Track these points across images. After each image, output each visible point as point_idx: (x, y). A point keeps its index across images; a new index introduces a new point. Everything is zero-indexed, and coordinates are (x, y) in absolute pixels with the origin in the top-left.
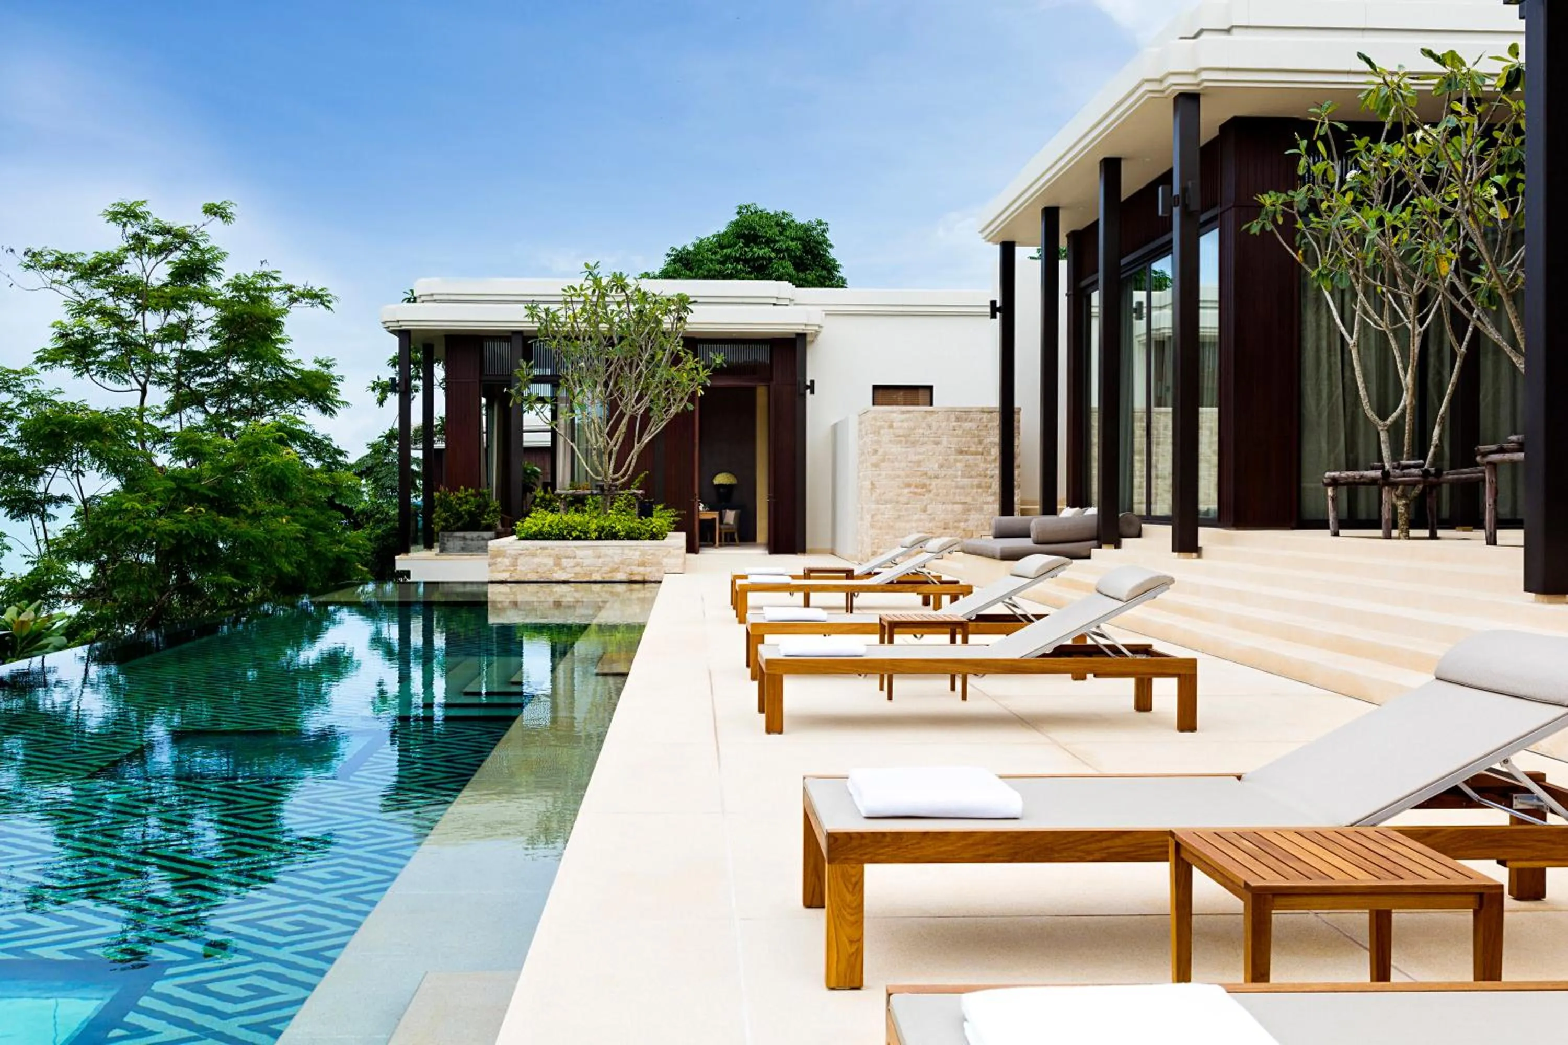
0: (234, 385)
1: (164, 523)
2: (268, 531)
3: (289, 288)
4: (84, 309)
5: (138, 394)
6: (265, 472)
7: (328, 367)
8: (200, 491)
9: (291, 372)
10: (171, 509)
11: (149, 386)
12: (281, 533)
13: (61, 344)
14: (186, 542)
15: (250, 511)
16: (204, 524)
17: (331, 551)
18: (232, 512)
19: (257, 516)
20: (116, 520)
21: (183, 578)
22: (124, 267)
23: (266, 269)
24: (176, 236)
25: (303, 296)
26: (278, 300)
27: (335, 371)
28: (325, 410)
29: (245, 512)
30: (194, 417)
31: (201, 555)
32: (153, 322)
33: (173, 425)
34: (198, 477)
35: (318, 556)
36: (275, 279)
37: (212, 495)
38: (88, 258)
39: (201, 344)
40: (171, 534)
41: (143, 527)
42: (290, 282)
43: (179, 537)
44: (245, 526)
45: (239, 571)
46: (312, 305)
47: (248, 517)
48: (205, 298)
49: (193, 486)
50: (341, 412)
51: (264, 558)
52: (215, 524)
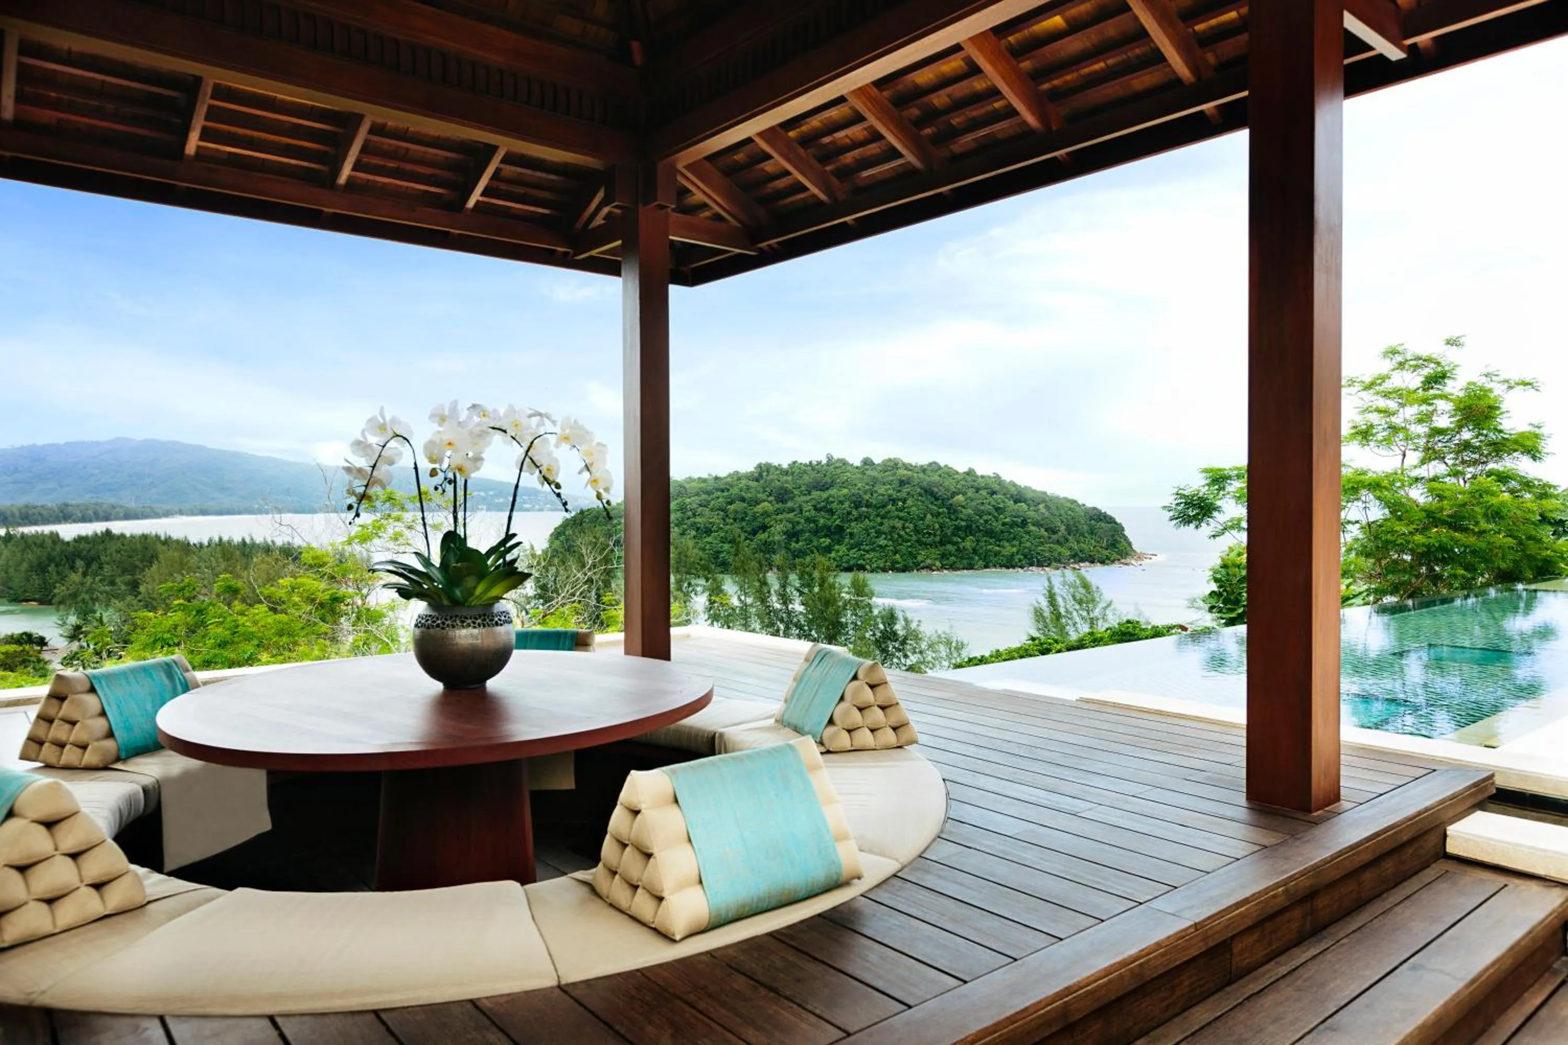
0: (1466, 445)
1: (1419, 538)
2: (1489, 543)
3: (1507, 381)
4: (1367, 410)
5: (1401, 457)
6: (1488, 508)
7: (1539, 427)
8: (1443, 518)
9: (1507, 436)
10: (1423, 530)
11: (1407, 452)
12: (1498, 545)
13: (1353, 431)
14: (1433, 549)
15: (1476, 530)
16: (1444, 540)
17: (1539, 554)
18: (1465, 530)
19: (1482, 533)
20: (1389, 536)
21: (1431, 570)
22: (1391, 381)
23: (1490, 370)
24: (1425, 360)
25: (1518, 384)
26: (1498, 390)
27: (1543, 431)
28: (1534, 458)
29: (1473, 530)
30: (1437, 468)
31: (1443, 557)
32: (1411, 411)
33: (1423, 472)
34: (1442, 509)
35: (1530, 558)
36: (1497, 375)
37: (1449, 520)
38: (1368, 380)
39: (1443, 422)
40: (1423, 545)
41: (1406, 541)
42: (1507, 377)
43: (1428, 546)
44: (1472, 540)
45: (1470, 568)
46: (1525, 390)
47: (1475, 533)
48: (1445, 397)
49: (1438, 516)
50: (1548, 460)
51: (1486, 560)
52: (1452, 539)
